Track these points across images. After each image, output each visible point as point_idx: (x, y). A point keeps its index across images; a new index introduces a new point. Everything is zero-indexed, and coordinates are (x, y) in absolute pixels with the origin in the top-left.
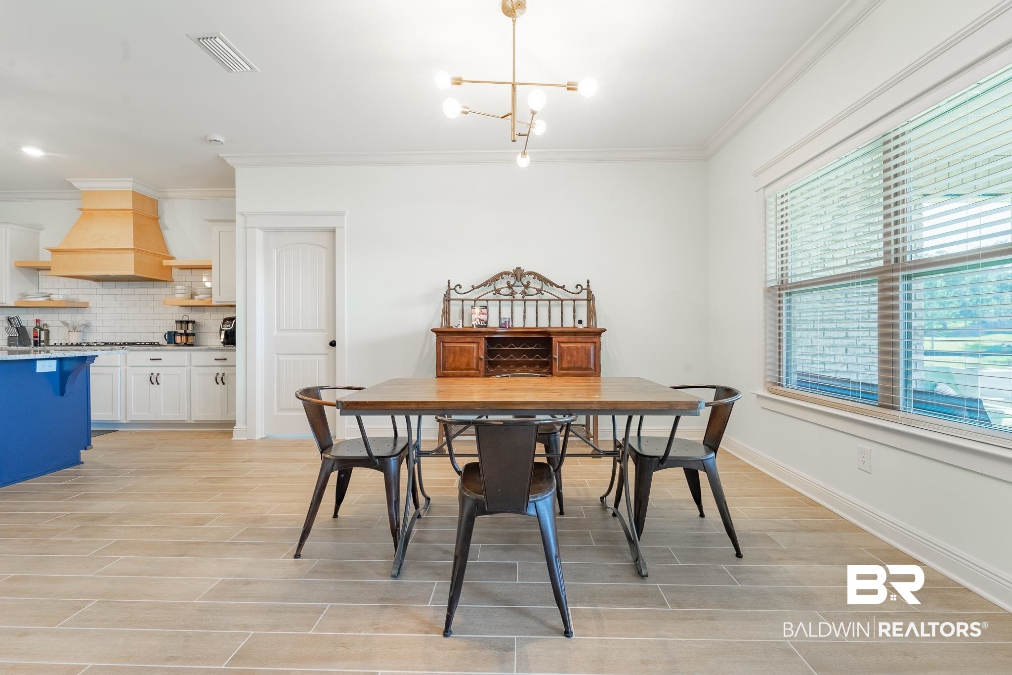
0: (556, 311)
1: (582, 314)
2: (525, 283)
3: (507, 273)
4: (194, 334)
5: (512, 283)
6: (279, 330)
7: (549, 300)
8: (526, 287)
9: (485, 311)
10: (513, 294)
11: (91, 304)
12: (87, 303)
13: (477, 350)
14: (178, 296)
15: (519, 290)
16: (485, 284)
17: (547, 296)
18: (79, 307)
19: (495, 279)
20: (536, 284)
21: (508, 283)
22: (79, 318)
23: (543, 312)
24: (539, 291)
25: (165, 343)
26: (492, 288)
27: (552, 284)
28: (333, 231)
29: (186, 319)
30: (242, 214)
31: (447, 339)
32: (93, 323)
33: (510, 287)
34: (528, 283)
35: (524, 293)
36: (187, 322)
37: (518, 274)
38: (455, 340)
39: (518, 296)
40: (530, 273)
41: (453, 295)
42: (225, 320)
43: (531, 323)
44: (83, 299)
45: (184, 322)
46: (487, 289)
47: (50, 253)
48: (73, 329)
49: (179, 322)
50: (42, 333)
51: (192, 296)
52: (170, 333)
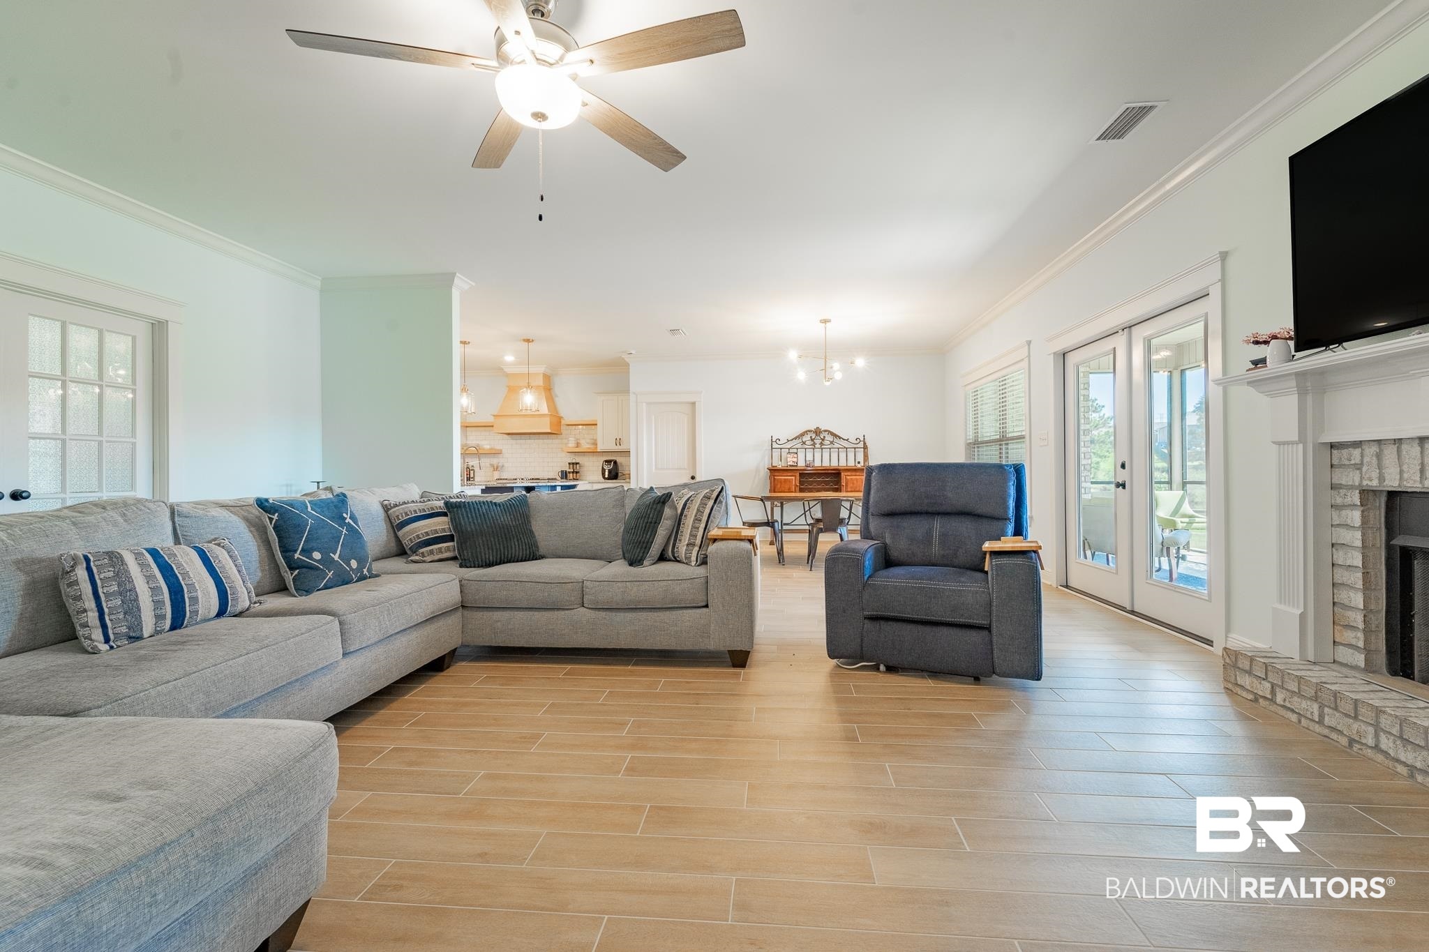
0: (843, 455)
1: (860, 457)
2: (822, 437)
3: (810, 431)
4: (578, 472)
5: (813, 437)
6: (656, 468)
7: (838, 448)
8: (823, 440)
9: (796, 456)
10: (814, 444)
11: (504, 451)
12: (501, 450)
13: (794, 480)
14: (570, 445)
15: (818, 442)
16: (795, 438)
17: (836, 445)
18: (496, 453)
19: (802, 435)
20: (829, 438)
21: (811, 437)
22: (495, 461)
23: (834, 456)
24: (832, 443)
25: (559, 479)
26: (800, 440)
27: (840, 438)
28: (694, 404)
29: (574, 461)
30: (634, 393)
31: (776, 474)
32: (506, 465)
33: (812, 440)
34: (824, 437)
35: (821, 444)
36: (577, 464)
37: (818, 432)
38: (781, 474)
39: (818, 446)
40: (825, 431)
41: (775, 445)
42: (606, 461)
43: (826, 464)
44: (498, 447)
45: (573, 463)
46: (795, 442)
47: (493, 417)
48: (496, 468)
49: (569, 464)
50: (472, 472)
51: (578, 445)
52: (562, 471)
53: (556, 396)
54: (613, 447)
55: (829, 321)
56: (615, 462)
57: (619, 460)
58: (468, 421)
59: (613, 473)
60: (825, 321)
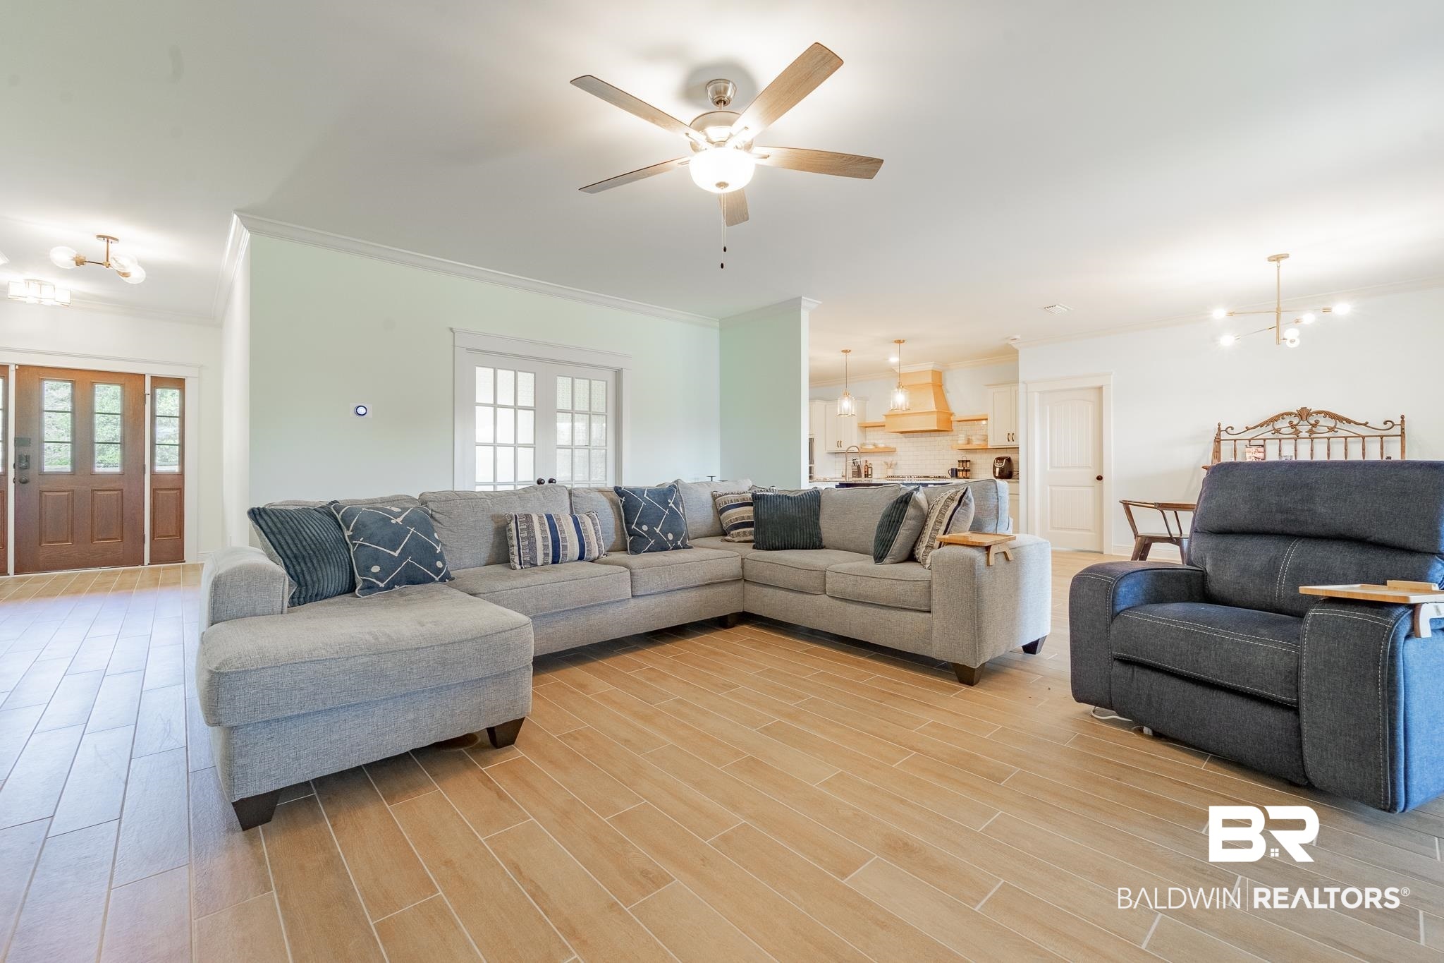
0: (1356, 446)
1: (1393, 449)
2: (1313, 422)
3: (1290, 414)
4: (969, 470)
5: (1295, 423)
6: (1052, 467)
7: (1346, 438)
8: (1315, 425)
9: (1262, 449)
10: (1297, 433)
11: (898, 449)
12: (895, 448)
14: (959, 442)
15: (1304, 429)
16: (1261, 425)
17: (1342, 433)
18: (890, 451)
19: (1275, 419)
20: (1326, 422)
21: (1291, 423)
22: (889, 459)
23: (1337, 448)
24: (1332, 429)
25: (950, 477)
26: (1270, 428)
27: (1349, 421)
28: (1100, 388)
29: (964, 459)
30: (1024, 382)
32: (899, 462)
33: (1293, 426)
34: (1317, 422)
35: (1311, 432)
36: (967, 461)
37: (1304, 414)
39: (1304, 434)
40: (1319, 413)
41: (1224, 436)
42: (998, 459)
44: (892, 446)
45: (963, 461)
46: (1264, 429)
47: (884, 417)
48: (890, 466)
49: (959, 461)
50: (870, 469)
51: (969, 442)
52: (952, 470)
53: (948, 392)
54: (1005, 443)
55: (1286, 256)
56: (1009, 460)
57: (1013, 457)
58: (867, 422)
59: (1006, 472)
60: (1278, 258)
